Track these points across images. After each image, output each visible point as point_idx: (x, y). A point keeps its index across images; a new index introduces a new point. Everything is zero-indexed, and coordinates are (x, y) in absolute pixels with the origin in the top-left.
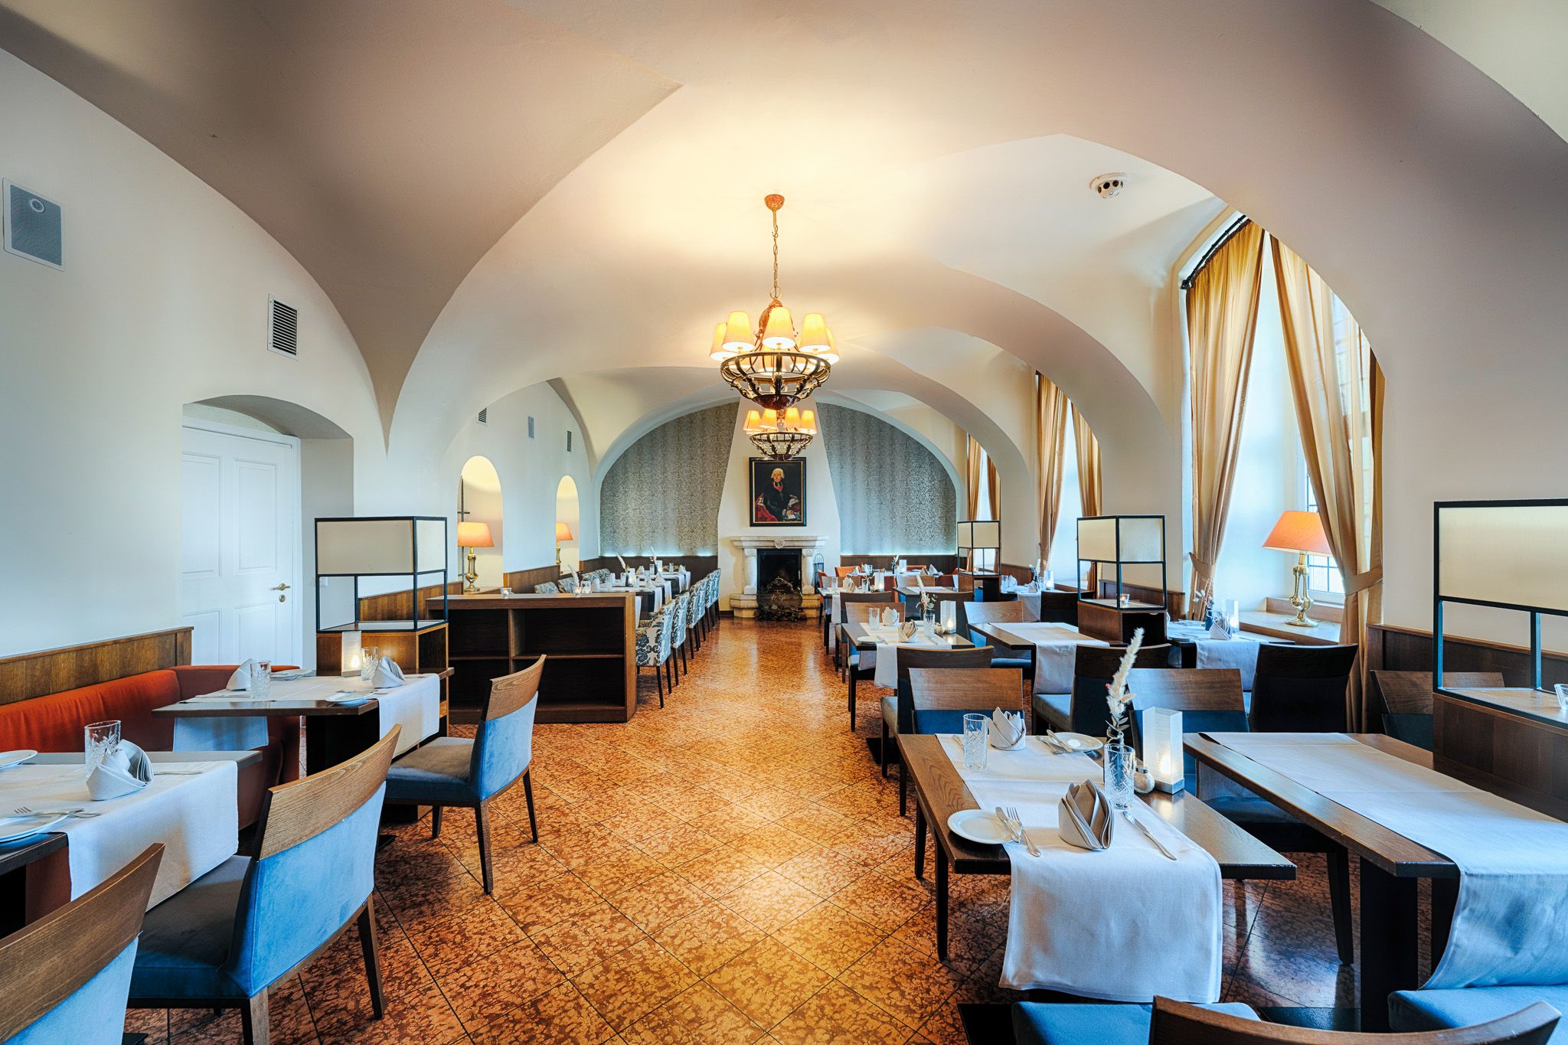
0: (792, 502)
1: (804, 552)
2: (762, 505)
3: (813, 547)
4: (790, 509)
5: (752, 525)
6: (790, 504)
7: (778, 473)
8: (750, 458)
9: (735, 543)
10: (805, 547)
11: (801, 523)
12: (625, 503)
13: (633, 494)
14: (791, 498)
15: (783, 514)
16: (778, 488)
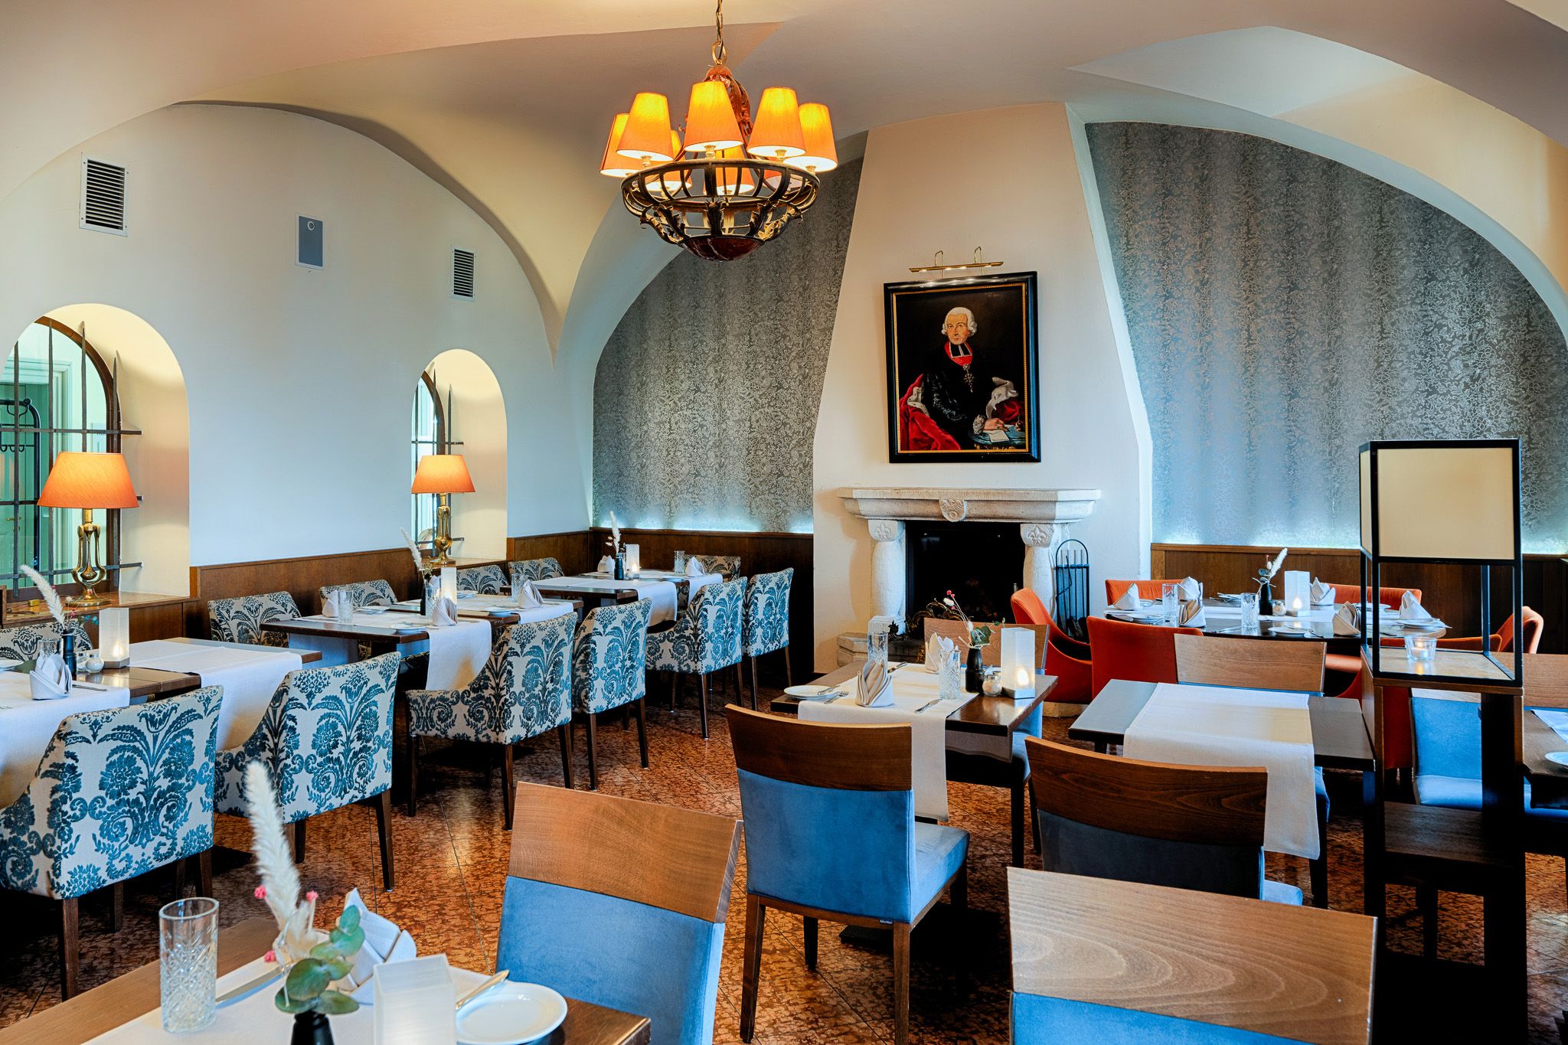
0: (1000, 394)
1: (1025, 533)
2: (919, 405)
3: (1050, 520)
4: (994, 415)
5: (895, 458)
6: (993, 403)
7: (959, 323)
8: (886, 285)
9: (850, 505)
10: (1030, 520)
11: (1026, 453)
12: (641, 411)
13: (657, 389)
14: (995, 386)
15: (976, 429)
16: (962, 359)
